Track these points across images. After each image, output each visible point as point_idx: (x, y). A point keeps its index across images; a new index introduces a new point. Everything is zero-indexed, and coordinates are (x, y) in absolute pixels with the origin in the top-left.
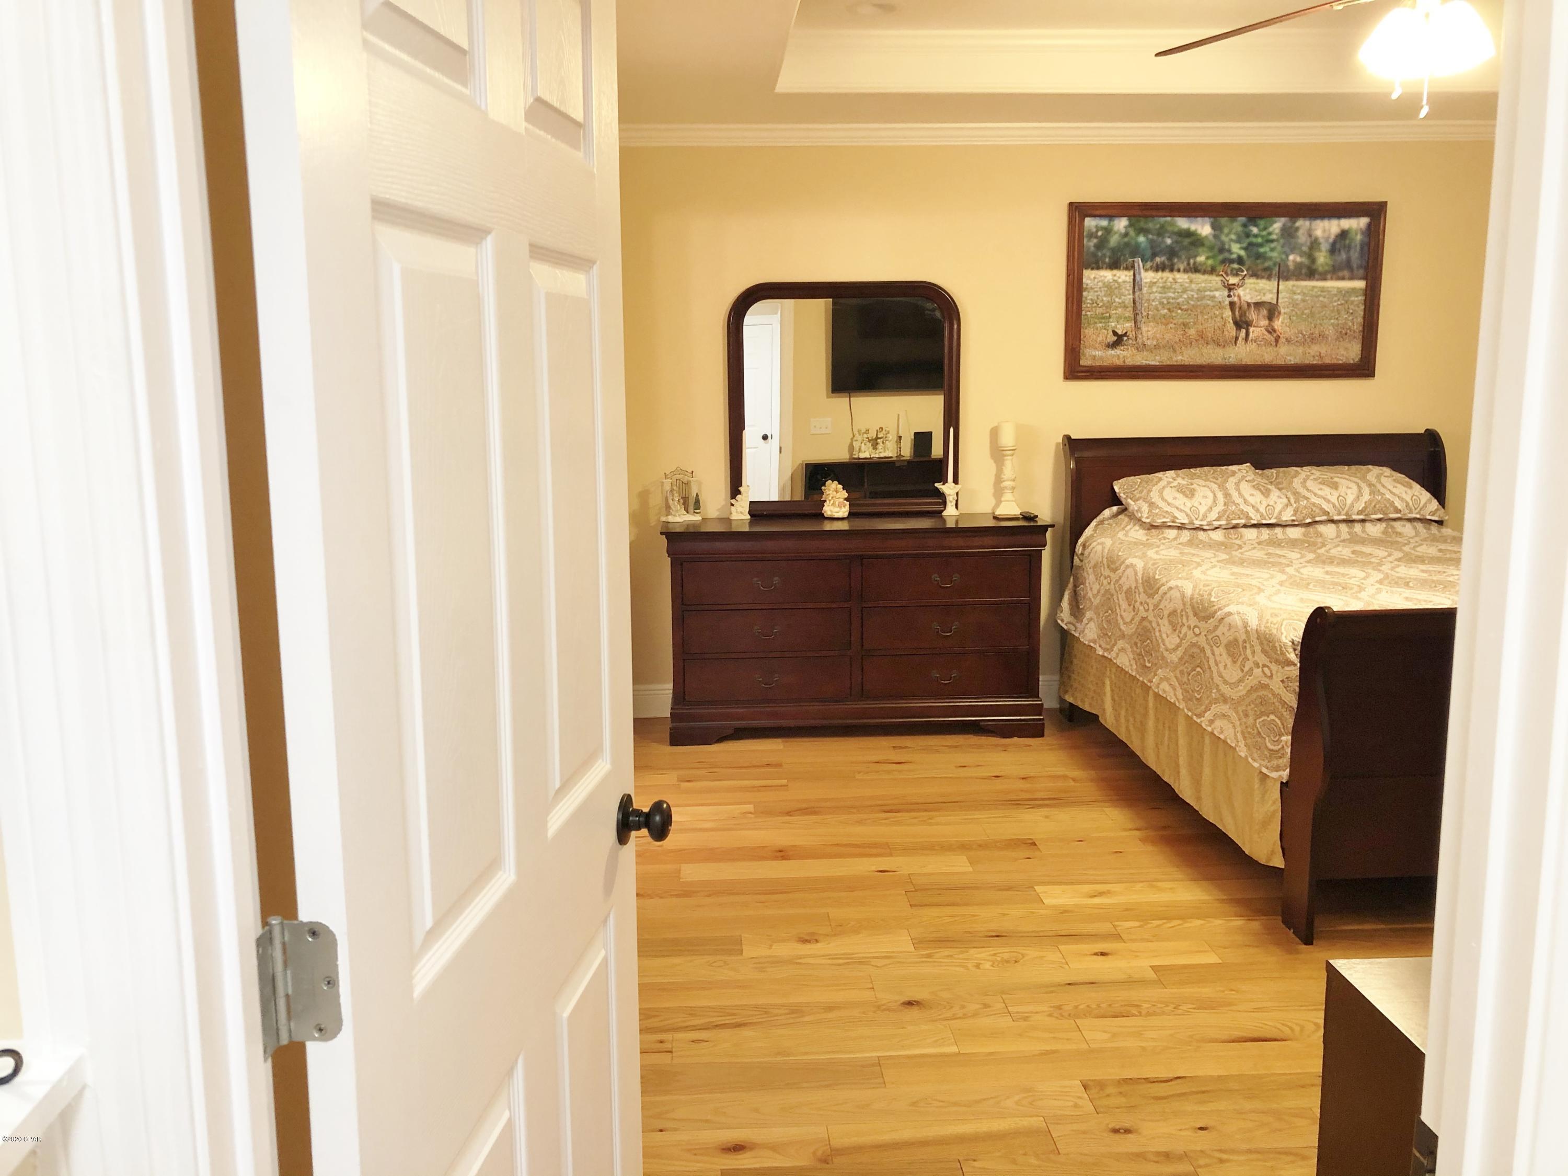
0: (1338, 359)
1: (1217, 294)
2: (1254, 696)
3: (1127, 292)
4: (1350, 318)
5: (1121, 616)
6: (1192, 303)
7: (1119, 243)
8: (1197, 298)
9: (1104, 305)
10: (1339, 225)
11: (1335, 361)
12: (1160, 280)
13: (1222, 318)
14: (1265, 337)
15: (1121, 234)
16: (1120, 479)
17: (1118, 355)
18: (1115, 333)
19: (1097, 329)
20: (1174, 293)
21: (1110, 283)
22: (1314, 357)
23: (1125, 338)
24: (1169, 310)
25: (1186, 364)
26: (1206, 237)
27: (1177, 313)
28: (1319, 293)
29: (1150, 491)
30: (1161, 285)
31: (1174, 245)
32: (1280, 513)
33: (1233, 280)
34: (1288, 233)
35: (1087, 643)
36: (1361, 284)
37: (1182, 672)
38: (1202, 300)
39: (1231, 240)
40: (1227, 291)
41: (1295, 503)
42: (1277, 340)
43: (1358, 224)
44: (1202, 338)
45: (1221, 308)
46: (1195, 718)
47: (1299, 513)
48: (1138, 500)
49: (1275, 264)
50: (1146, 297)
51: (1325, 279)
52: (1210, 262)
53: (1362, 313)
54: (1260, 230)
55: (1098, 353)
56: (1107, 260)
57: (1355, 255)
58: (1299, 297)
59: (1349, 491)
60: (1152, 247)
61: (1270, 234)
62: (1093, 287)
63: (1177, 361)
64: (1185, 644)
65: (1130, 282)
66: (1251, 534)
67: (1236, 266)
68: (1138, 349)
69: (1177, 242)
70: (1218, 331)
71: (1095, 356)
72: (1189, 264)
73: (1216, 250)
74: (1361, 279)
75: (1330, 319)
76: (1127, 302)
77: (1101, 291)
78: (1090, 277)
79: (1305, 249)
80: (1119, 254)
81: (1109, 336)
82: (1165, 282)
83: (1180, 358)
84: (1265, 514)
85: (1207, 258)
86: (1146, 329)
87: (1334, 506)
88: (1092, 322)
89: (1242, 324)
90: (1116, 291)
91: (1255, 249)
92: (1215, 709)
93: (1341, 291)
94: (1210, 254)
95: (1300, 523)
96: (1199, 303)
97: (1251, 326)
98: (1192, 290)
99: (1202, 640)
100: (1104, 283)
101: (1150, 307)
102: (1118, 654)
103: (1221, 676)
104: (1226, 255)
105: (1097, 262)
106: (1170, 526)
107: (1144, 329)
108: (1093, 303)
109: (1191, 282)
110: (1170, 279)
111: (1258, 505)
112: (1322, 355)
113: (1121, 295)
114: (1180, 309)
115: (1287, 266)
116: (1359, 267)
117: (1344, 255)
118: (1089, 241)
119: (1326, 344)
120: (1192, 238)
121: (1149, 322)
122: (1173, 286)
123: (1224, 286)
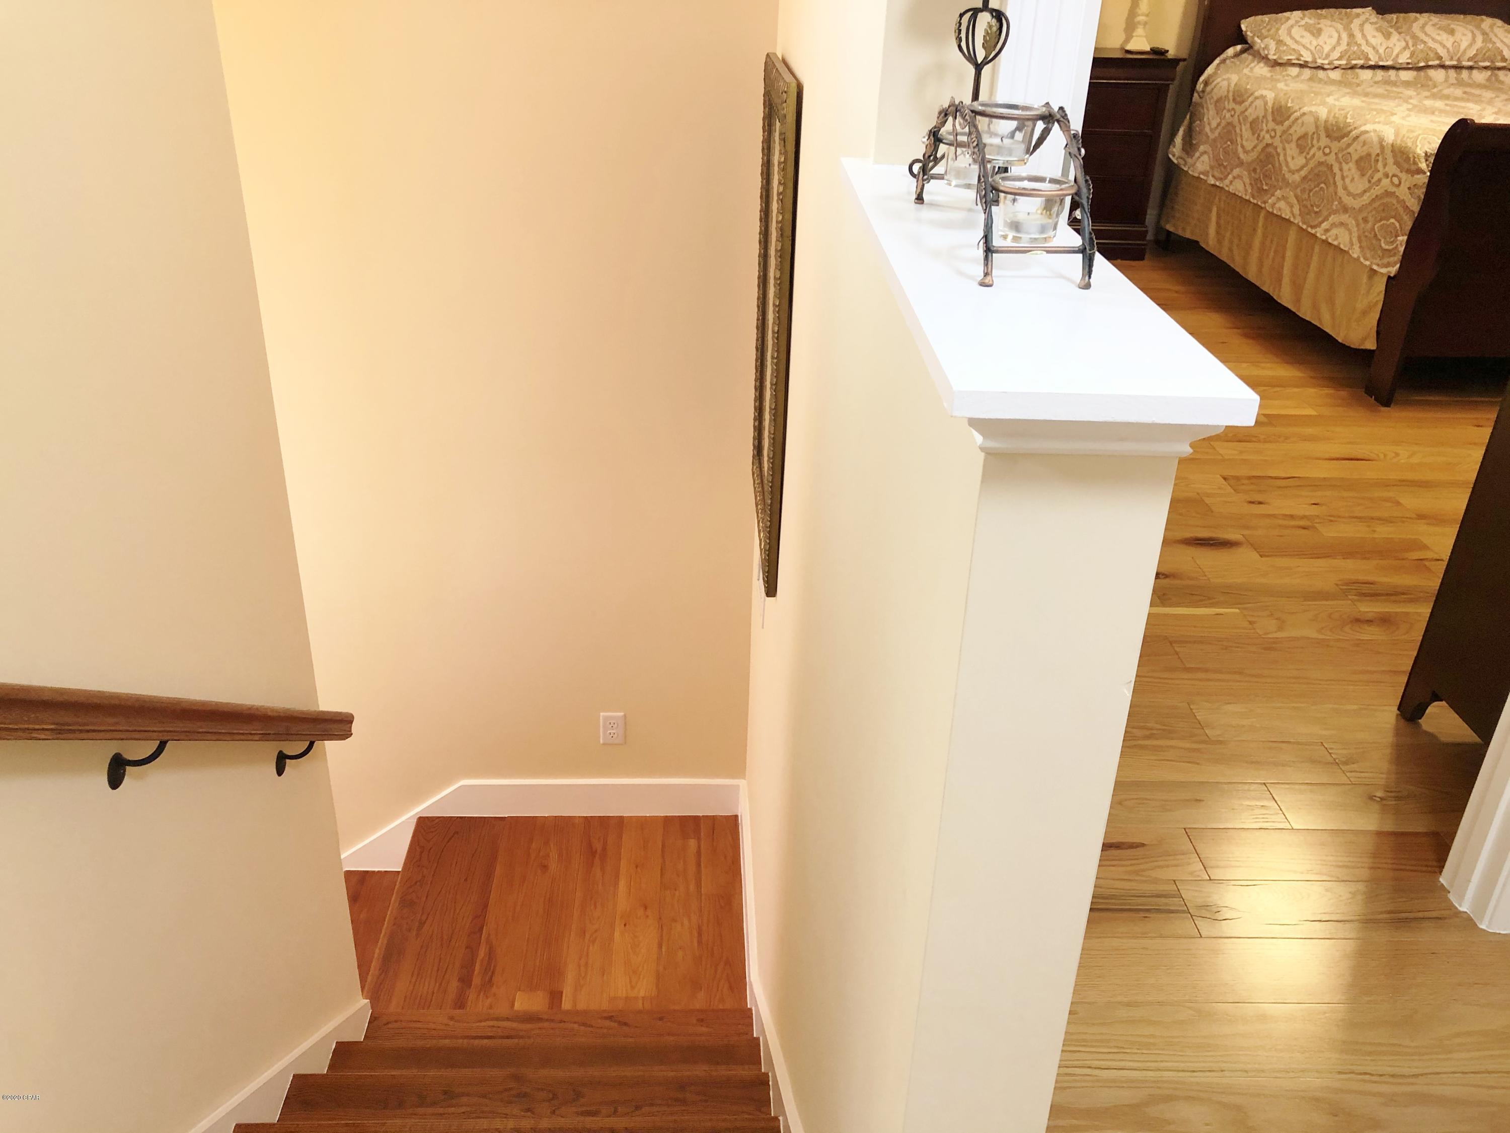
2: (1377, 204)
5: (1243, 146)
16: (1247, 18)
29: (1278, 29)
32: (1397, 56)
35: (1197, 175)
37: (1303, 191)
41: (1413, 46)
46: (1309, 230)
47: (1415, 56)
48: (1266, 37)
59: (1464, 38)
64: (1312, 164)
66: (1367, 74)
84: (1383, 55)
87: (1448, 51)
92: (1333, 219)
95: (1415, 66)
99: (1331, 159)
102: (1231, 182)
103: (1345, 188)
106: (1294, 64)
111: (1378, 47)
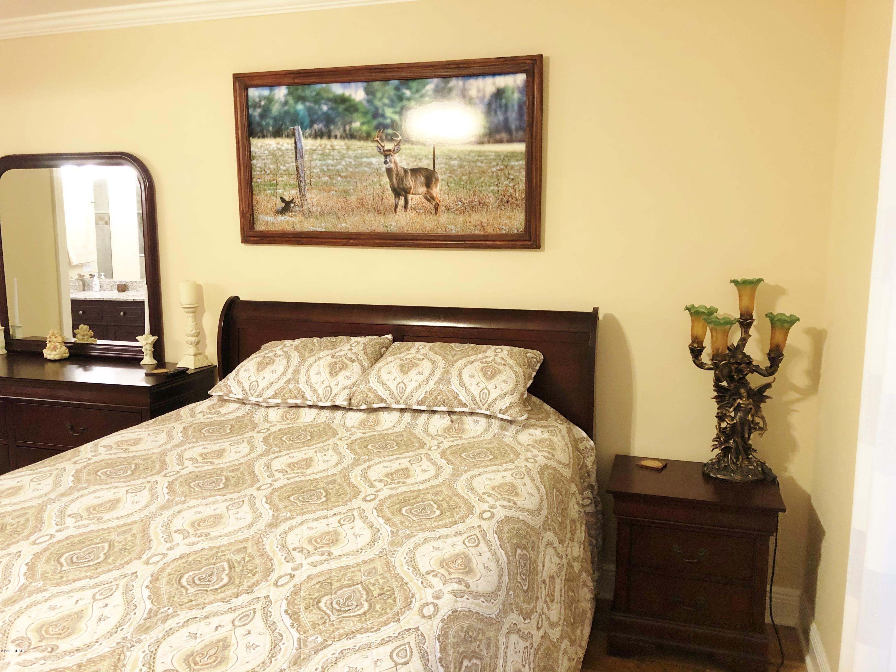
0: (501, 229)
1: (374, 160)
3: (290, 160)
4: (511, 185)
6: (351, 170)
7: (280, 112)
8: (355, 165)
9: (271, 172)
10: (494, 84)
11: (498, 231)
12: (319, 148)
13: (380, 185)
14: (424, 204)
15: (280, 103)
17: (288, 221)
18: (283, 200)
19: (267, 196)
20: (333, 160)
21: (275, 151)
22: (475, 226)
23: (292, 205)
24: (329, 177)
25: (350, 231)
26: (360, 102)
27: (337, 180)
28: (476, 158)
30: (320, 152)
31: (330, 112)
33: (387, 146)
36: (521, 147)
38: (359, 167)
39: (385, 105)
40: (383, 157)
42: (436, 208)
43: (515, 81)
44: (363, 205)
45: (379, 175)
50: (307, 164)
53: (525, 179)
54: (413, 93)
55: (270, 219)
56: (271, 129)
57: (513, 115)
58: (456, 163)
60: (310, 115)
62: (261, 155)
63: (341, 228)
65: (292, 150)
68: (304, 216)
69: (332, 109)
70: (377, 199)
71: (267, 222)
72: (345, 131)
73: (370, 116)
74: (521, 141)
75: (489, 186)
76: (290, 169)
77: (267, 159)
78: (257, 144)
80: (280, 123)
81: (277, 203)
82: (324, 149)
83: (344, 225)
85: (363, 124)
86: (310, 196)
88: (262, 189)
89: (400, 191)
90: (281, 159)
93: (499, 156)
94: (365, 120)
96: (357, 170)
97: (409, 193)
98: (350, 157)
100: (270, 152)
101: (312, 174)
104: (380, 120)
105: (262, 132)
107: (308, 195)
108: (262, 171)
109: (348, 148)
110: (329, 147)
112: (483, 224)
113: (285, 163)
114: (340, 175)
116: (519, 128)
117: (501, 117)
118: (254, 110)
119: (487, 212)
120: (347, 104)
121: (313, 189)
122: (332, 153)
123: (380, 152)
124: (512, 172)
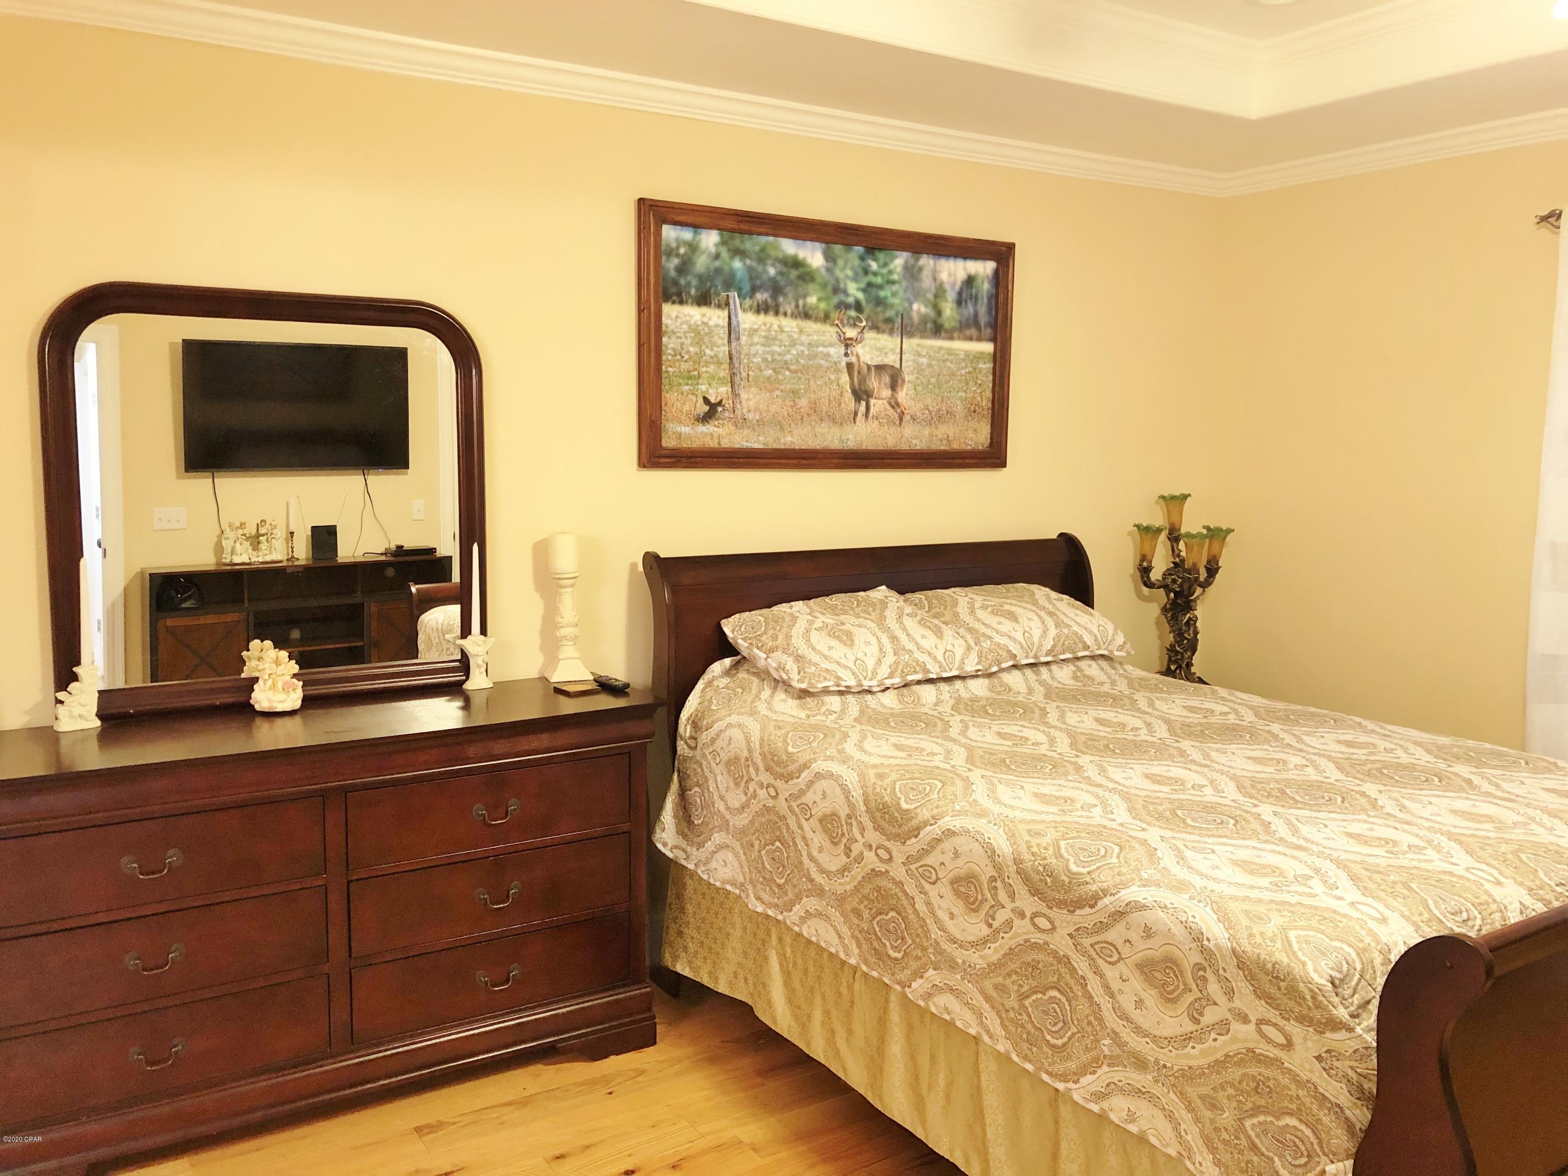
0: (967, 444)
1: (832, 351)
2: (1235, 1072)
3: (720, 342)
4: (979, 391)
5: (814, 860)
6: (802, 361)
7: (708, 268)
8: (808, 356)
9: (690, 358)
10: (965, 269)
11: (963, 447)
12: (763, 327)
13: (839, 385)
15: (709, 255)
16: (730, 617)
17: (712, 434)
18: (706, 400)
19: (682, 394)
20: (780, 346)
21: (698, 326)
22: (941, 440)
23: (720, 409)
24: (774, 370)
25: (796, 448)
26: (818, 270)
27: (784, 374)
28: (946, 356)
29: (786, 636)
30: (763, 334)
31: (779, 278)
32: (961, 659)
33: (851, 333)
34: (912, 273)
35: (718, 884)
36: (988, 347)
37: (1001, 989)
38: (814, 359)
39: (847, 277)
40: (843, 348)
42: (901, 417)
43: (985, 269)
44: (815, 412)
45: (837, 371)
47: (983, 658)
49: (897, 315)
50: (745, 349)
51: (951, 338)
52: (823, 305)
53: (991, 385)
54: (879, 266)
55: (685, 430)
56: (693, 292)
57: (983, 309)
58: (924, 361)
59: (1032, 624)
60: (751, 279)
61: (890, 272)
62: (676, 330)
63: (785, 444)
64: (1009, 941)
65: (723, 327)
66: (927, 691)
67: (853, 313)
68: (736, 426)
69: (781, 273)
70: (834, 403)
71: (680, 434)
72: (797, 306)
73: (829, 289)
74: (989, 340)
75: (958, 392)
76: (720, 356)
77: (686, 338)
78: (672, 313)
79: (930, 296)
80: (708, 284)
81: (698, 405)
82: (769, 330)
83: (789, 439)
85: (820, 300)
86: (746, 396)
87: (1021, 645)
88: (675, 383)
89: (861, 394)
90: (706, 339)
91: (874, 291)
92: (1108, 1074)
93: (969, 355)
94: (822, 295)
95: (986, 672)
96: (811, 363)
97: (872, 397)
98: (802, 344)
99: (1060, 943)
100: (690, 326)
101: (751, 365)
102: (803, 920)
104: (842, 297)
105: (679, 295)
106: (832, 692)
107: (744, 396)
108: (676, 355)
109: (801, 331)
110: (775, 327)
111: (934, 651)
112: (949, 438)
113: (713, 345)
114: (788, 369)
115: (911, 318)
116: (987, 325)
117: (971, 309)
118: (668, 260)
119: (953, 424)
120: (801, 270)
121: (750, 386)
122: (779, 337)
123: (840, 341)
124: (980, 376)
